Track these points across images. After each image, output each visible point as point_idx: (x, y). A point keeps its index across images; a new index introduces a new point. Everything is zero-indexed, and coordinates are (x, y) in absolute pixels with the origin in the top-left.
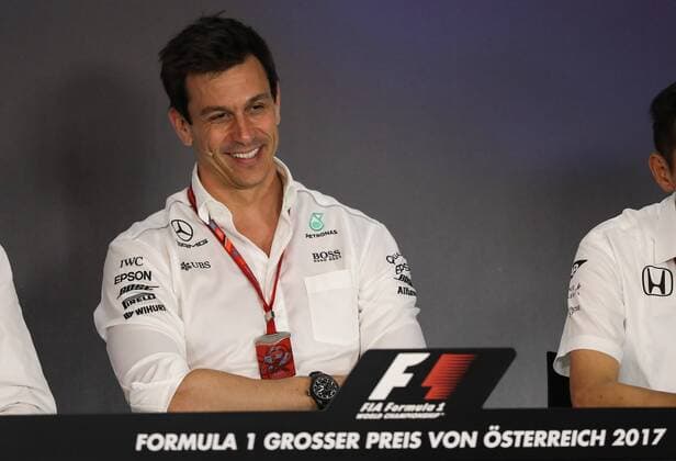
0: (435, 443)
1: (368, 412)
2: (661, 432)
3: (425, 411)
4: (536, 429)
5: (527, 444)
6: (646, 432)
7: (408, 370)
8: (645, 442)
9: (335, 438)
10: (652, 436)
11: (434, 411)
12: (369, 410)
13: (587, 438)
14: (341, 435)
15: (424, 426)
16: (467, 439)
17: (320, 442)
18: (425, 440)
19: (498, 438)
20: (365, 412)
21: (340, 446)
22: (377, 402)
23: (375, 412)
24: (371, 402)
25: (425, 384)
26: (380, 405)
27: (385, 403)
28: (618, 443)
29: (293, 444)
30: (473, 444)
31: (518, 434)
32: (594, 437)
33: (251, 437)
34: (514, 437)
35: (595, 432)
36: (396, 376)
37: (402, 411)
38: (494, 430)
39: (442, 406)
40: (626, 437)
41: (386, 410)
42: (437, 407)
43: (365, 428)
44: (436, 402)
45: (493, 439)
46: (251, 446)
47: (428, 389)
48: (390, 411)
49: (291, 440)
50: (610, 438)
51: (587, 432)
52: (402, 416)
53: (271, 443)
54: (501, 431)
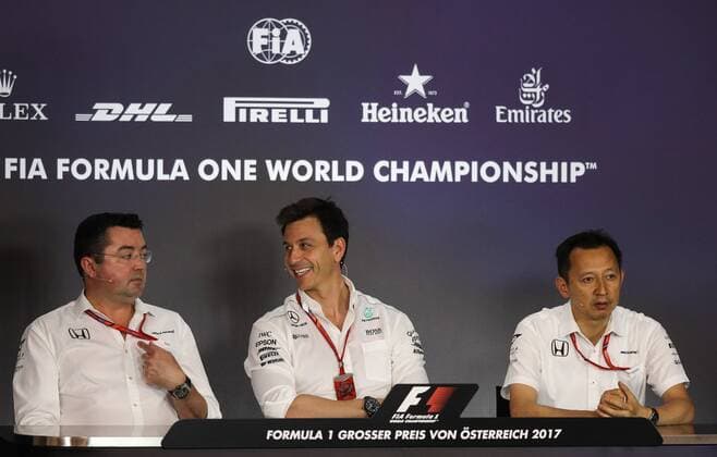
0: (433, 437)
1: (396, 419)
2: (559, 431)
3: (428, 419)
4: (489, 429)
5: (484, 437)
6: (551, 431)
7: (418, 396)
8: (550, 437)
9: (377, 434)
10: (554, 433)
11: (433, 419)
13: (518, 434)
14: (381, 432)
15: (427, 427)
16: (451, 434)
17: (369, 436)
18: (428, 434)
19: (468, 434)
21: (380, 438)
22: (401, 413)
23: (400, 419)
24: (398, 413)
25: (428, 404)
26: (403, 416)
27: (406, 414)
28: (535, 437)
29: (354, 437)
30: (454, 437)
31: (480, 432)
32: (522, 434)
33: (331, 432)
34: (477, 434)
35: (522, 431)
36: (412, 399)
37: (415, 419)
38: (466, 430)
39: (437, 416)
40: (539, 434)
41: (406, 418)
42: (435, 417)
43: (394, 428)
44: (434, 414)
45: (465, 435)
46: (331, 438)
47: (430, 406)
48: (408, 419)
49: (353, 434)
50: (531, 434)
51: (517, 431)
52: (415, 422)
53: (342, 436)
54: (470, 430)
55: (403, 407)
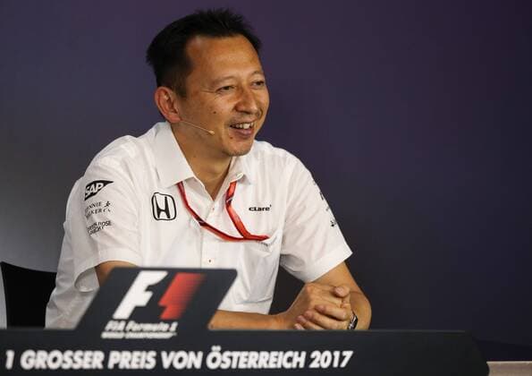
0: (166, 364)
1: (112, 331)
2: (348, 354)
3: (161, 331)
4: (249, 350)
5: (242, 366)
6: (337, 354)
7: (149, 288)
8: (336, 365)
9: (82, 357)
10: (342, 358)
11: (168, 331)
12: (114, 328)
13: (290, 360)
14: (88, 354)
15: (157, 346)
16: (192, 360)
17: (69, 362)
18: (159, 359)
19: (220, 359)
20: (110, 331)
21: (86, 366)
22: (119, 321)
23: (119, 331)
24: (115, 320)
25: (162, 303)
26: (123, 324)
27: (127, 321)
28: (314, 365)
29: (46, 363)
30: (198, 365)
31: (235, 354)
32: (296, 359)
33: (10, 355)
34: (231, 358)
35: (297, 353)
36: (137, 296)
37: (142, 331)
38: (216, 349)
39: (174, 325)
40: (321, 359)
41: (128, 328)
42: (170, 326)
43: (109, 346)
44: (169, 322)
45: (214, 360)
46: (9, 364)
47: (163, 308)
48: (131, 330)
49: (44, 359)
50: (309, 360)
51: (290, 354)
52: (141, 336)
53: (27, 362)
54: (222, 352)
55: (124, 310)
